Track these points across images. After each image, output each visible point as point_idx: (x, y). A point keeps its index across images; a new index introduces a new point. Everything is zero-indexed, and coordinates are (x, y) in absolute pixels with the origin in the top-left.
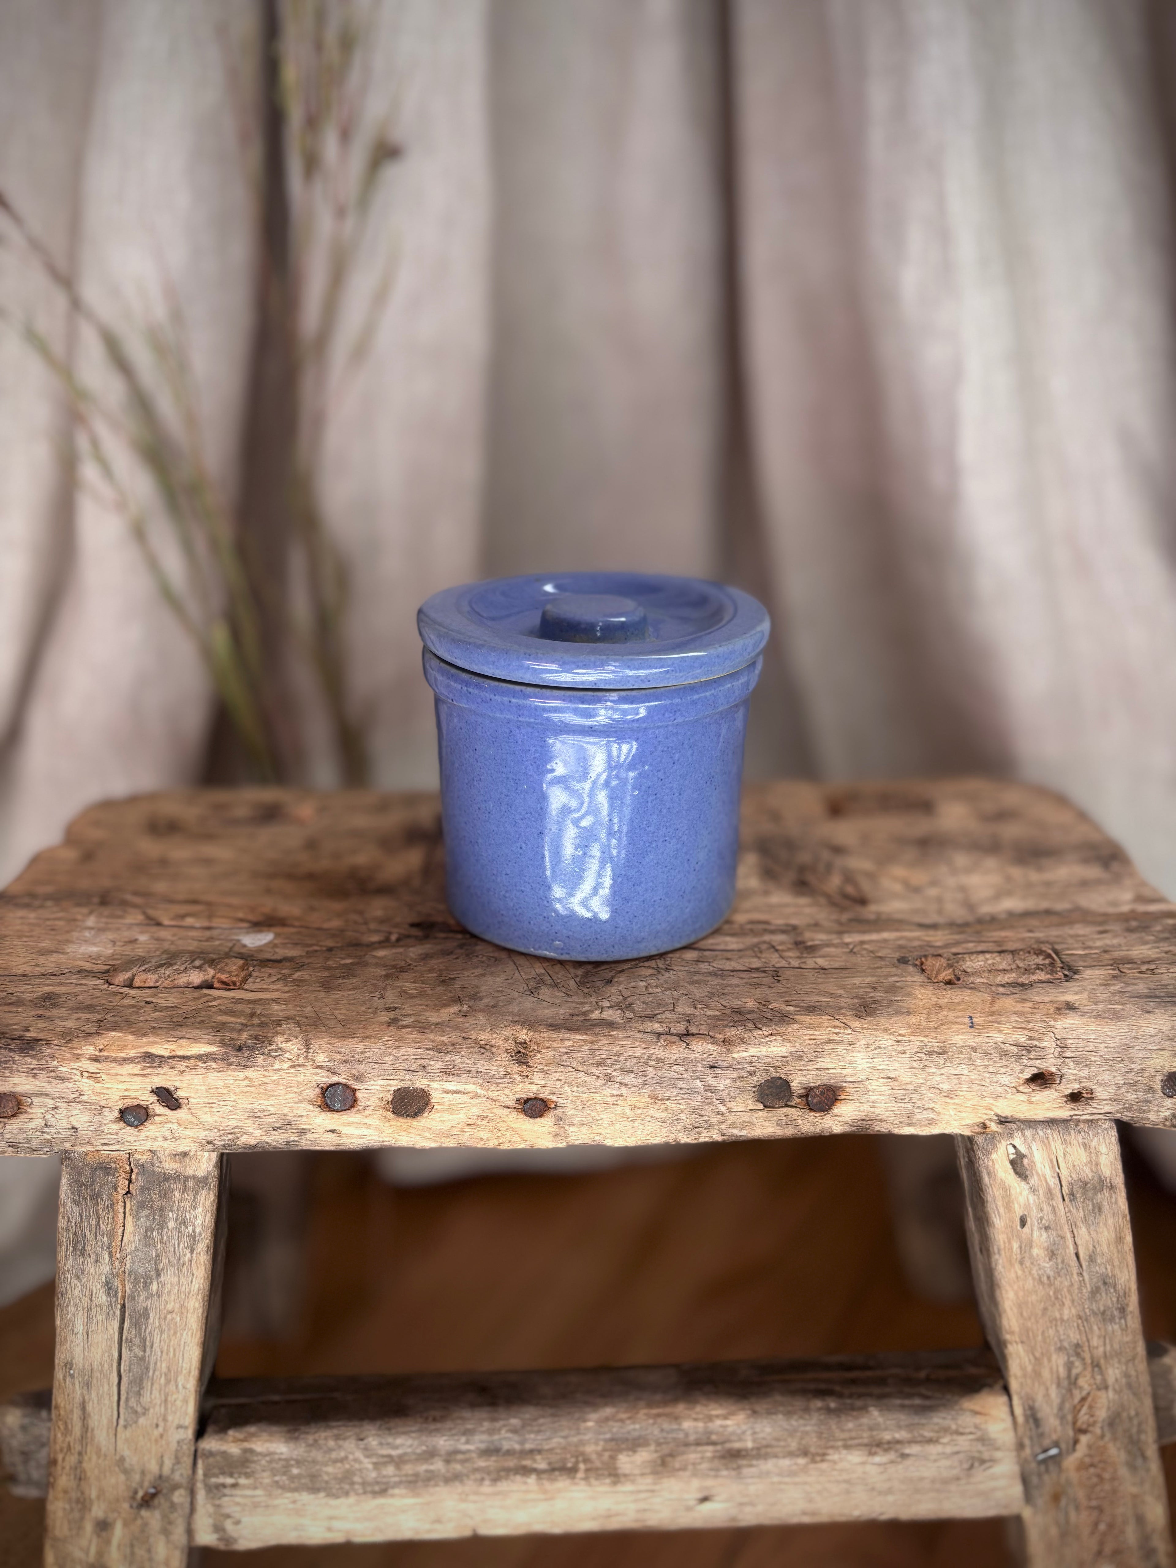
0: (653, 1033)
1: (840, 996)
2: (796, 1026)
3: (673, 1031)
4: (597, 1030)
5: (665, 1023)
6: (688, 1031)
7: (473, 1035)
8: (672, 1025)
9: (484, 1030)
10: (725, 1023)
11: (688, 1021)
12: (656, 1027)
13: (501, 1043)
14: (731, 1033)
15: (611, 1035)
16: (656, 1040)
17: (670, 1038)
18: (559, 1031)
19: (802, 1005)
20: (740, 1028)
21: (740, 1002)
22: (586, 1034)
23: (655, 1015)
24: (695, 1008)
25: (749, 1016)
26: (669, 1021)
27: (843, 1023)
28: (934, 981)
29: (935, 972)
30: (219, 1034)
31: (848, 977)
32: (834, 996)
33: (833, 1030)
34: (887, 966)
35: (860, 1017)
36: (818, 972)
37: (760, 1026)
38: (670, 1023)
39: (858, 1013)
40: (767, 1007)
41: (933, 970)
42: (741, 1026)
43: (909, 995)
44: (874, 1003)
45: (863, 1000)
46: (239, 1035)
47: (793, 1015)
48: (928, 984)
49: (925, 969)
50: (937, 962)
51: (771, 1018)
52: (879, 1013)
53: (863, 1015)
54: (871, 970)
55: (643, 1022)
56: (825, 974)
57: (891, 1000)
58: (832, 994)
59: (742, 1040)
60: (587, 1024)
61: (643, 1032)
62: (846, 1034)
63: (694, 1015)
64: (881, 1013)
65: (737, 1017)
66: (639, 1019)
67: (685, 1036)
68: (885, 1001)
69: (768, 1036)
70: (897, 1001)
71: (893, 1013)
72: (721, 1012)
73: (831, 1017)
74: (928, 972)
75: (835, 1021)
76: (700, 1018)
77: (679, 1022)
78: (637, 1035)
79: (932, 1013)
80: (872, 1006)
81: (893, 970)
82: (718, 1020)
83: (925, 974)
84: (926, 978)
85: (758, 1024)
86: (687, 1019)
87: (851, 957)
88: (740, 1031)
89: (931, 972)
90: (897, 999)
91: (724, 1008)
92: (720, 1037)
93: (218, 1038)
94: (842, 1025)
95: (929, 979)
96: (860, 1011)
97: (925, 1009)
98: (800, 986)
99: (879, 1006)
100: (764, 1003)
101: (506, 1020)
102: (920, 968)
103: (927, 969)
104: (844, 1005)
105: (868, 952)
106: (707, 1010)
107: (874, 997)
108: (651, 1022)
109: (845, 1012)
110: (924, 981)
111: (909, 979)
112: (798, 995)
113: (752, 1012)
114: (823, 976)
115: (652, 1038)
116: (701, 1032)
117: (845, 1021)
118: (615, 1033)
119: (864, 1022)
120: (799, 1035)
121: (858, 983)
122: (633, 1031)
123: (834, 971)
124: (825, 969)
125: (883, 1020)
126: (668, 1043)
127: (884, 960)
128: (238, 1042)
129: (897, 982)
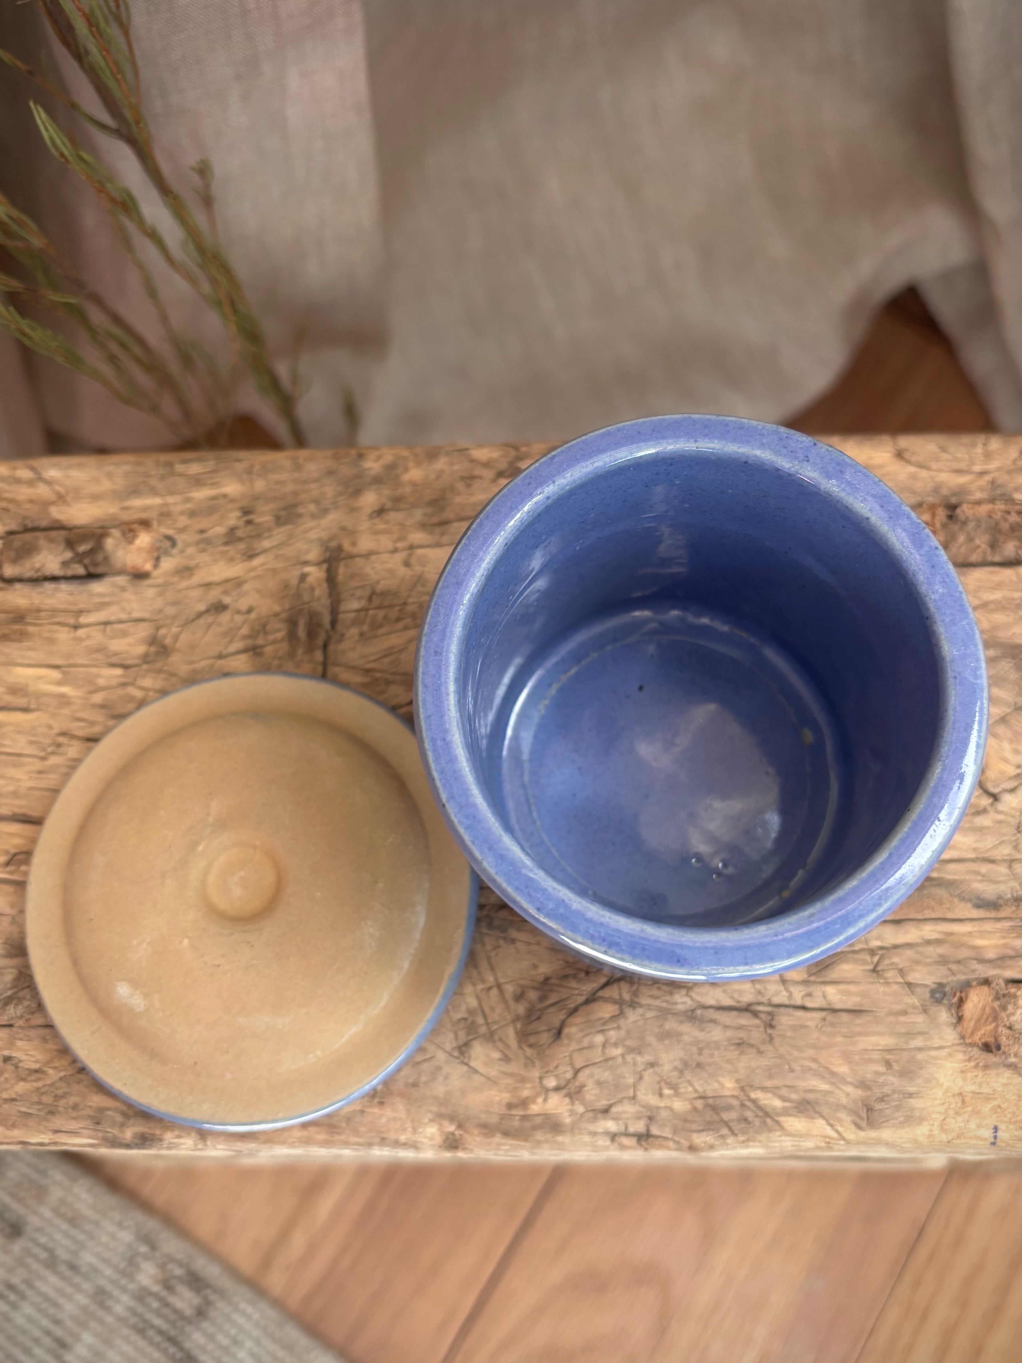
0: (607, 1133)
1: (844, 1081)
2: (778, 1133)
3: (631, 1130)
4: (539, 1136)
5: (621, 1120)
6: (648, 1130)
7: (392, 1136)
8: (629, 1122)
9: (404, 1130)
10: (694, 1127)
11: (651, 1118)
12: (611, 1126)
13: (425, 1140)
14: (699, 1139)
15: (556, 1141)
16: (608, 1143)
17: (626, 1141)
18: (494, 1136)
19: (794, 1096)
20: (711, 1133)
21: (716, 1085)
22: (526, 1140)
23: (611, 1106)
24: (661, 1095)
25: (726, 1116)
26: (627, 1116)
27: (837, 1132)
28: (967, 1041)
29: (972, 1024)
30: (99, 1127)
31: (859, 1034)
32: (834, 1080)
33: (822, 1139)
34: (914, 1007)
35: (859, 1127)
36: (824, 1019)
37: (736, 1132)
38: (628, 1119)
39: (858, 1120)
40: (748, 1096)
41: (971, 1019)
42: (713, 1130)
43: (928, 1081)
44: (881, 1099)
45: (868, 1093)
46: (123, 1132)
47: (779, 1115)
48: (959, 1048)
49: (962, 1016)
50: (980, 1001)
51: (750, 1119)
52: (883, 1122)
53: (864, 1124)
54: (892, 1019)
55: (595, 1119)
56: (832, 1024)
57: (904, 1094)
58: (833, 1074)
59: (712, 1147)
60: (527, 1125)
61: (594, 1134)
62: (837, 1144)
63: (658, 1108)
64: (886, 1121)
65: (709, 1115)
66: (590, 1115)
67: (644, 1138)
68: (896, 1096)
69: (743, 1142)
70: (911, 1095)
71: (901, 1123)
72: (691, 1103)
73: (824, 1122)
74: (965, 1023)
75: (828, 1128)
76: (664, 1114)
77: (639, 1118)
78: (587, 1139)
79: (951, 1112)
80: (878, 1106)
81: (920, 1019)
82: (686, 1120)
83: (959, 1029)
84: (958, 1037)
85: (734, 1128)
86: (648, 1114)
87: (872, 983)
88: (710, 1137)
89: (969, 1024)
90: (912, 1089)
91: (696, 1095)
92: (685, 1143)
93: (100, 1135)
94: (834, 1135)
95: (963, 1037)
96: (860, 1117)
97: (943, 1104)
98: (796, 1054)
99: (886, 1106)
100: (747, 1088)
101: (430, 1111)
102: (955, 1015)
103: (965, 1017)
104: (844, 1101)
105: (896, 971)
106: (675, 1099)
107: (884, 1085)
108: (605, 1119)
109: (843, 1115)
110: (953, 1045)
111: (937, 1042)
112: (791, 1075)
113: (729, 1108)
114: (829, 1029)
115: (604, 1142)
116: (664, 1135)
117: (840, 1129)
118: (560, 1138)
119: (862, 1134)
120: (781, 1141)
121: (870, 1048)
122: (581, 1134)
123: (845, 1017)
124: (834, 1011)
125: (886, 1134)
126: (623, 1147)
127: (913, 993)
128: (124, 1142)
129: (920, 1049)
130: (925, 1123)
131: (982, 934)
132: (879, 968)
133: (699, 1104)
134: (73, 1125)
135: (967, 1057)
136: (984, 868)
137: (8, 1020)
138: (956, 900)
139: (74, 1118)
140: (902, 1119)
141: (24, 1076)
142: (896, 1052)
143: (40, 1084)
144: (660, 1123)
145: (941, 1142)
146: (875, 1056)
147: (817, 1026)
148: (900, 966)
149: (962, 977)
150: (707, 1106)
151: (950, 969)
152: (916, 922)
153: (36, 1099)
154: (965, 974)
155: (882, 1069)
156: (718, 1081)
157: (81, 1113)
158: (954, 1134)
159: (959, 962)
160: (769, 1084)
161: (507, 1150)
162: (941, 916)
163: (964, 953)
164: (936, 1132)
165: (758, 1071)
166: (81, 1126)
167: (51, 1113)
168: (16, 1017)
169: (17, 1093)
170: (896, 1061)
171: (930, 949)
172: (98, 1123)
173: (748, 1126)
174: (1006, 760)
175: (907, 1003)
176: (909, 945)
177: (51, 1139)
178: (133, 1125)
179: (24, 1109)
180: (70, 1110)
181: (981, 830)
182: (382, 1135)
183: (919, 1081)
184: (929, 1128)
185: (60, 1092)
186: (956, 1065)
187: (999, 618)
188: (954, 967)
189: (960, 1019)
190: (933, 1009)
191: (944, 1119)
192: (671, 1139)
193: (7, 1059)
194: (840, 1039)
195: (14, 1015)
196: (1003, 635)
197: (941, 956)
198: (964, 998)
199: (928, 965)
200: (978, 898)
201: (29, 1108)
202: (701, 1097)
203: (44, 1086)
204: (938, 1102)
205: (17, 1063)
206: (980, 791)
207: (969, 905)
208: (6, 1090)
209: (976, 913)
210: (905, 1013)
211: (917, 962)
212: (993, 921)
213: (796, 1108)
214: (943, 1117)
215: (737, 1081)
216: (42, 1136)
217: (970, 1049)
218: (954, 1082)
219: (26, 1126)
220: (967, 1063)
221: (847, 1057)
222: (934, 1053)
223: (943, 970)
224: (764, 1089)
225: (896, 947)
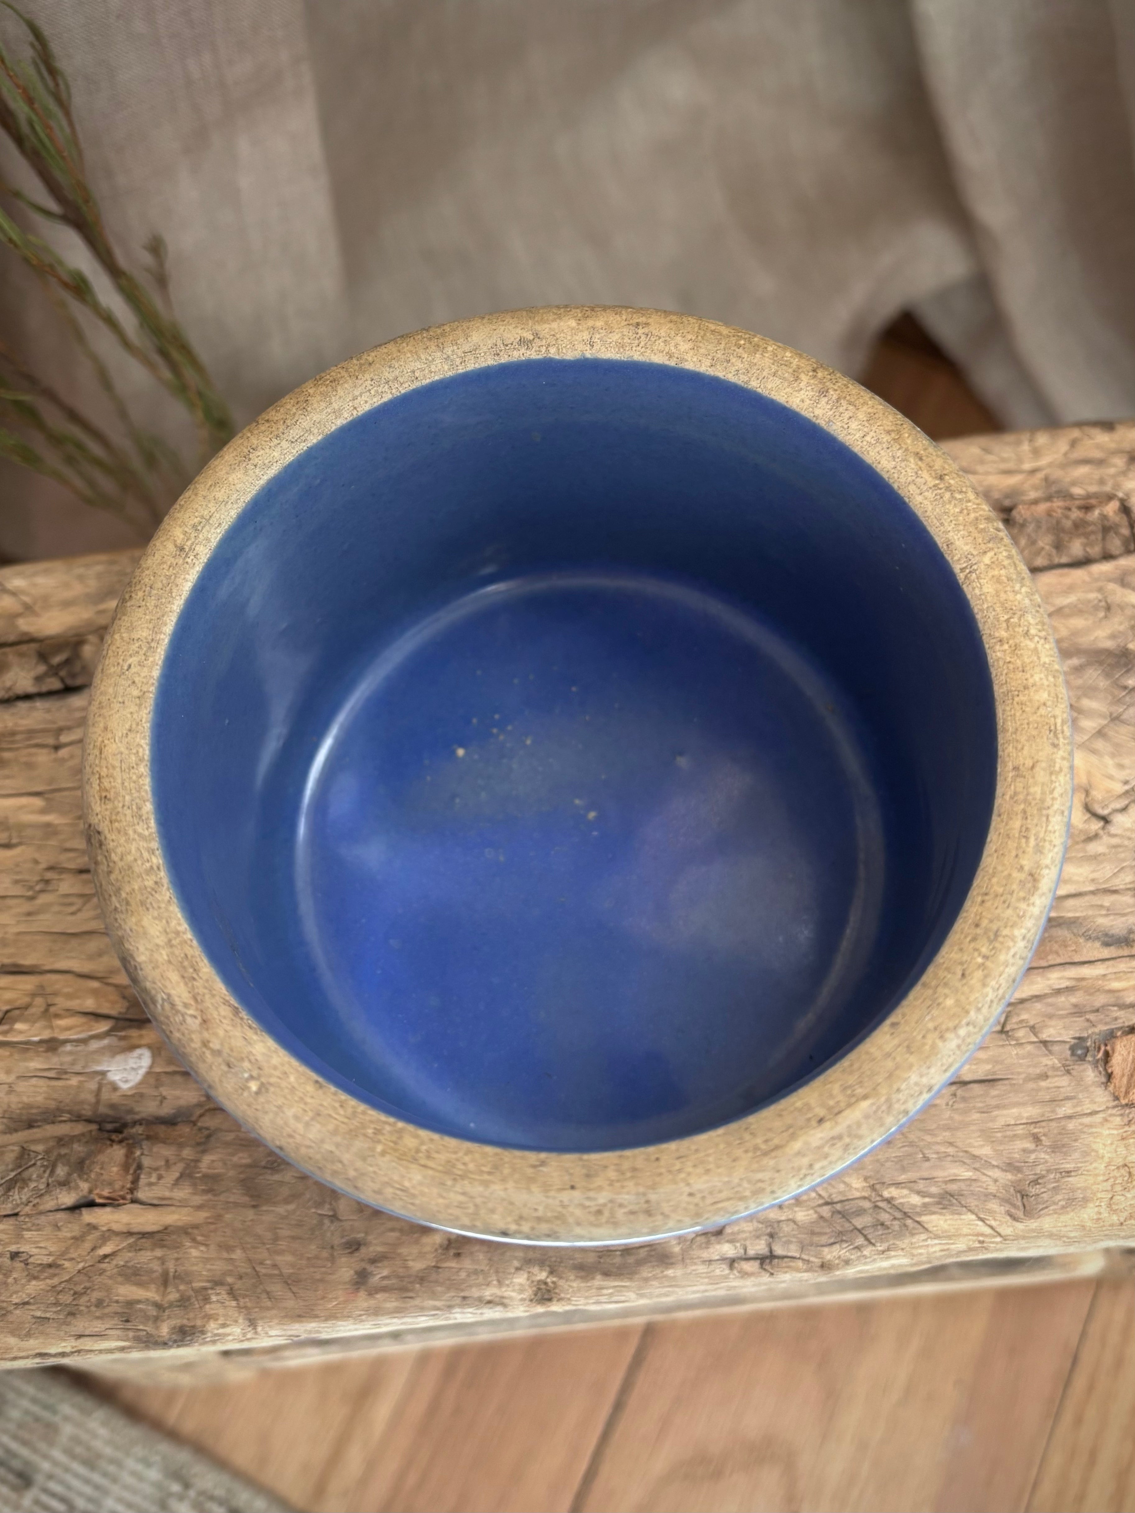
0: (723, 1259)
1: (989, 1165)
2: (923, 1236)
3: (751, 1252)
4: (646, 1272)
5: (738, 1241)
6: (771, 1251)
7: (475, 1293)
8: (748, 1243)
9: (488, 1285)
10: (824, 1239)
11: (772, 1236)
12: (728, 1250)
13: (513, 1294)
14: (830, 1254)
15: (666, 1276)
16: (727, 1271)
17: (747, 1266)
18: (593, 1279)
19: (934, 1190)
20: (845, 1245)
21: (842, 1187)
22: (631, 1279)
25: (859, 1222)
26: (744, 1235)
27: (991, 1227)
28: (1124, 1102)
29: (1125, 1080)
30: (129, 1325)
31: (998, 1107)
32: (977, 1165)
33: (975, 1238)
34: (1054, 1068)
35: (1015, 1219)
36: (954, 1095)
37: (873, 1241)
38: (745, 1239)
39: (1013, 1211)
40: (881, 1196)
41: (1123, 1075)
42: (846, 1241)
43: (1086, 1154)
44: (1036, 1182)
45: (1020, 1176)
46: (157, 1328)
47: (920, 1214)
48: (1114, 1111)
49: (1112, 1073)
50: (1129, 1053)
51: (888, 1223)
52: (1042, 1209)
53: (1020, 1214)
54: (1031, 1085)
55: (708, 1244)
56: (964, 1099)
57: (1061, 1173)
58: (975, 1157)
59: (847, 1262)
60: (631, 1260)
61: (710, 1261)
62: (993, 1243)
63: (779, 1222)
64: (1046, 1207)
65: (839, 1224)
66: (702, 1239)
67: (767, 1260)
68: (1052, 1176)
69: (883, 1252)
70: (1068, 1173)
71: (1063, 1207)
72: (816, 1212)
73: (973, 1217)
74: (1116, 1081)
75: (980, 1223)
76: (786, 1228)
77: (758, 1237)
78: (702, 1269)
79: (1118, 1188)
80: (1033, 1191)
81: (1063, 1081)
82: (813, 1233)
83: (1111, 1088)
84: (1111, 1098)
85: (870, 1237)
86: (769, 1230)
87: (1003, 1046)
88: (844, 1251)
89: (1120, 1081)
90: (1069, 1166)
91: (821, 1201)
92: (817, 1261)
93: (131, 1334)
94: (988, 1231)
95: (1117, 1098)
96: (1014, 1206)
97: (1107, 1180)
98: (928, 1138)
99: (1043, 1190)
100: (878, 1187)
101: (516, 1258)
102: (1103, 1073)
103: (1115, 1073)
104: (992, 1189)
105: (1028, 1029)
106: (797, 1209)
107: (1035, 1164)
108: (719, 1243)
109: (993, 1205)
110: (1108, 1108)
111: (1087, 1107)
112: (927, 1164)
113: (860, 1212)
114: (962, 1106)
115: (722, 1270)
116: (790, 1254)
117: (993, 1223)
118: (670, 1272)
119: (1020, 1226)
120: (927, 1246)
121: (1013, 1122)
122: (695, 1264)
123: (977, 1088)
124: (965, 1083)
125: (1047, 1223)
126: (745, 1275)
127: (1050, 1052)
128: (160, 1339)
129: (1070, 1117)
130: (1091, 1205)
131: (1118, 976)
132: (1008, 1028)
133: (826, 1211)
134: (98, 1326)
135: (1126, 1120)
136: (1107, 900)
137: (13, 1209)
138: (1081, 940)
139: (98, 1318)
140: (1063, 1203)
141: (36, 1274)
142: (1043, 1124)
143: (55, 1281)
144: (784, 1239)
145: (1112, 1225)
146: (1020, 1130)
147: (947, 1104)
148: (1032, 1023)
149: (1103, 1028)
150: (835, 1212)
151: (1088, 1020)
152: (1041, 970)
153: (52, 1300)
154: (1106, 1024)
155: (1030, 1146)
156: (844, 1183)
157: (107, 1311)
158: (1125, 1214)
159: (1097, 1011)
160: (903, 1178)
161: (611, 1295)
162: (1068, 960)
163: (1100, 1000)
164: (1105, 1215)
165: (888, 1164)
166: (108, 1326)
167: (72, 1314)
168: (22, 1203)
169: (29, 1295)
170: (1044, 1135)
171: (1062, 999)
172: (127, 1321)
173: (886, 1231)
174: (1111, 777)
175: (1046, 1065)
176: (1037, 998)
177: (73, 1348)
178: (169, 1317)
179: (38, 1314)
180: (93, 1309)
181: (1094, 858)
182: (462, 1294)
183: (1076, 1155)
184: (1096, 1209)
185: (79, 1288)
186: (1115, 1132)
187: (1078, 623)
188: (1092, 1017)
189: (1109, 1076)
190: (1077, 1068)
191: (1112, 1198)
192: (799, 1258)
193: (14, 1255)
194: (976, 1116)
195: (19, 1202)
196: (1085, 641)
197: (1075, 1006)
198: (1110, 1052)
199: (1062, 1017)
200: (1106, 935)
201: (45, 1311)
202: (827, 1204)
203: (61, 1283)
204: (1101, 1178)
205: (27, 1260)
206: (1088, 815)
207: (1097, 944)
208: (16, 1292)
209: (1106, 953)
210: (1045, 1076)
211: (1051, 1017)
212: (1128, 959)
213: (939, 1203)
214: (1110, 1196)
215: (866, 1179)
216: (64, 1344)
217: (1127, 1111)
218: (1116, 1151)
219: (42, 1333)
220: (1127, 1128)
221: (987, 1135)
222: (1087, 1120)
223: (1080, 1021)
224: (897, 1185)
225: (1022, 1001)
